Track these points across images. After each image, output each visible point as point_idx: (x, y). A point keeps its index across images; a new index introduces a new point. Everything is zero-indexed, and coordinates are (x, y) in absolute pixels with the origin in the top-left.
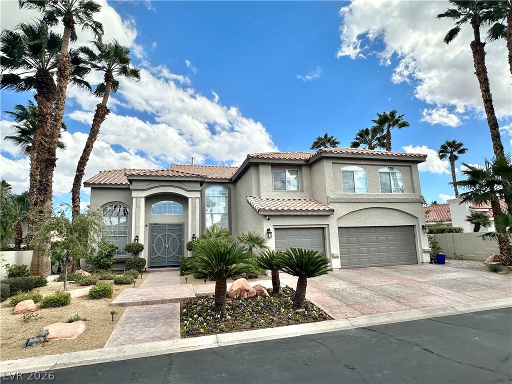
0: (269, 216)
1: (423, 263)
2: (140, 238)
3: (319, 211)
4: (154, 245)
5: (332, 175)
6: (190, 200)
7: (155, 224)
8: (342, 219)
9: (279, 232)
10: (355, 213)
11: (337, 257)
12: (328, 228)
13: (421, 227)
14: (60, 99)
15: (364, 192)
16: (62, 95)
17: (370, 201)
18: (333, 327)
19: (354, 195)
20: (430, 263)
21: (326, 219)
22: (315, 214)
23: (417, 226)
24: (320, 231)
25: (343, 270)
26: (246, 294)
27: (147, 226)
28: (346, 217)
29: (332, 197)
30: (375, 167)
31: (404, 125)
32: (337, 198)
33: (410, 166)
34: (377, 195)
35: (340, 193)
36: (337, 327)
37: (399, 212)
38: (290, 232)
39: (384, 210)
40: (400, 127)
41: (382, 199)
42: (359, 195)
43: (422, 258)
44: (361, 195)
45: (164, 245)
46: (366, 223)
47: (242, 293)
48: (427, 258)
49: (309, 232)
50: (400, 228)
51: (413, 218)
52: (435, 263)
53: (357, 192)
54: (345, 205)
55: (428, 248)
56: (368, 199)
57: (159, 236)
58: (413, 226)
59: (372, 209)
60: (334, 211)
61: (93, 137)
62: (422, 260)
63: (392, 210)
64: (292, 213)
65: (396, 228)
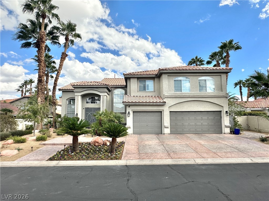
0: (129, 105)
1: (225, 133)
2: (78, 114)
3: (157, 103)
4: (87, 118)
5: (167, 83)
6: (101, 97)
7: (87, 108)
8: (172, 107)
9: (135, 113)
10: (181, 103)
11: (168, 128)
12: (163, 111)
13: (225, 112)
14: (42, 52)
15: (188, 92)
16: (42, 50)
17: (190, 97)
18: (116, 163)
19: (180, 94)
20: (230, 133)
21: (162, 107)
22: (155, 104)
23: (222, 112)
24: (160, 113)
25: (171, 135)
26: (97, 143)
27: (84, 109)
28: (175, 106)
29: (166, 95)
30: (196, 77)
31: (238, 48)
32: (169, 96)
33: (221, 75)
34: (195, 93)
35: (172, 93)
36: (118, 163)
37: (210, 103)
38: (142, 114)
39: (200, 102)
40: (235, 50)
41: (198, 96)
42: (183, 93)
43: (224, 130)
44: (185, 93)
45: (92, 118)
46: (188, 109)
47: (95, 143)
48: (228, 130)
49: (153, 113)
50: (211, 112)
51: (220, 107)
52: (233, 133)
53: (183, 92)
54: (174, 99)
55: (229, 125)
56: (189, 96)
57: (89, 114)
58: (221, 111)
59: (192, 102)
60: (166, 102)
61: (60, 68)
62: (224, 132)
63: (206, 102)
64: (141, 104)
65: (209, 113)
